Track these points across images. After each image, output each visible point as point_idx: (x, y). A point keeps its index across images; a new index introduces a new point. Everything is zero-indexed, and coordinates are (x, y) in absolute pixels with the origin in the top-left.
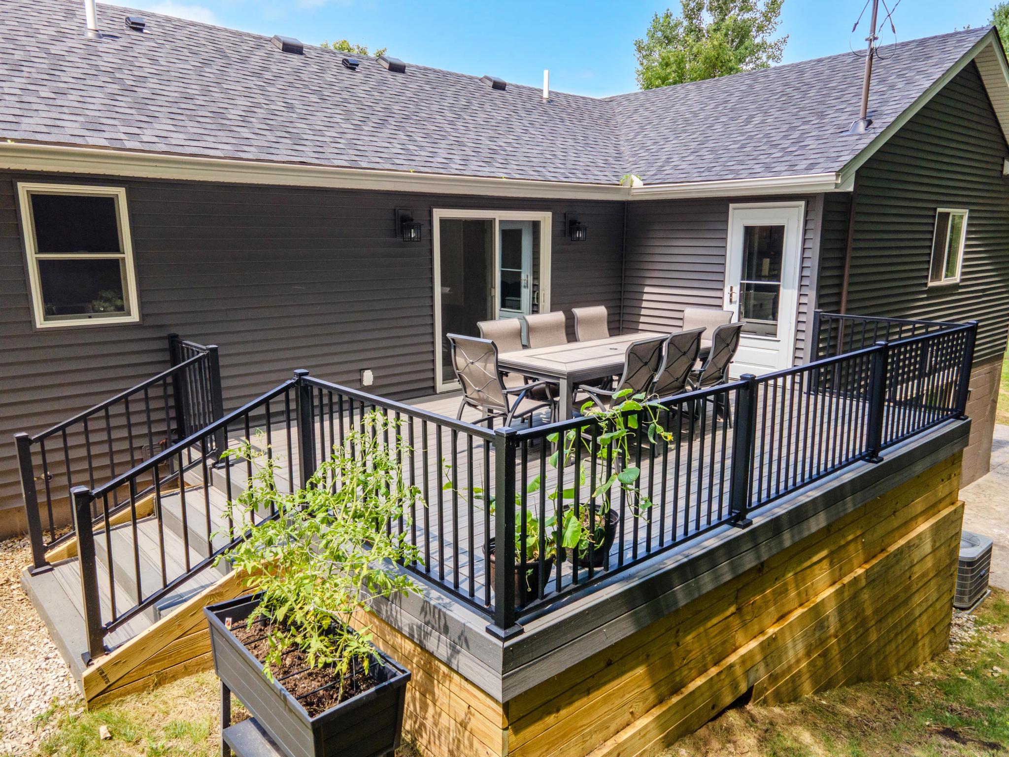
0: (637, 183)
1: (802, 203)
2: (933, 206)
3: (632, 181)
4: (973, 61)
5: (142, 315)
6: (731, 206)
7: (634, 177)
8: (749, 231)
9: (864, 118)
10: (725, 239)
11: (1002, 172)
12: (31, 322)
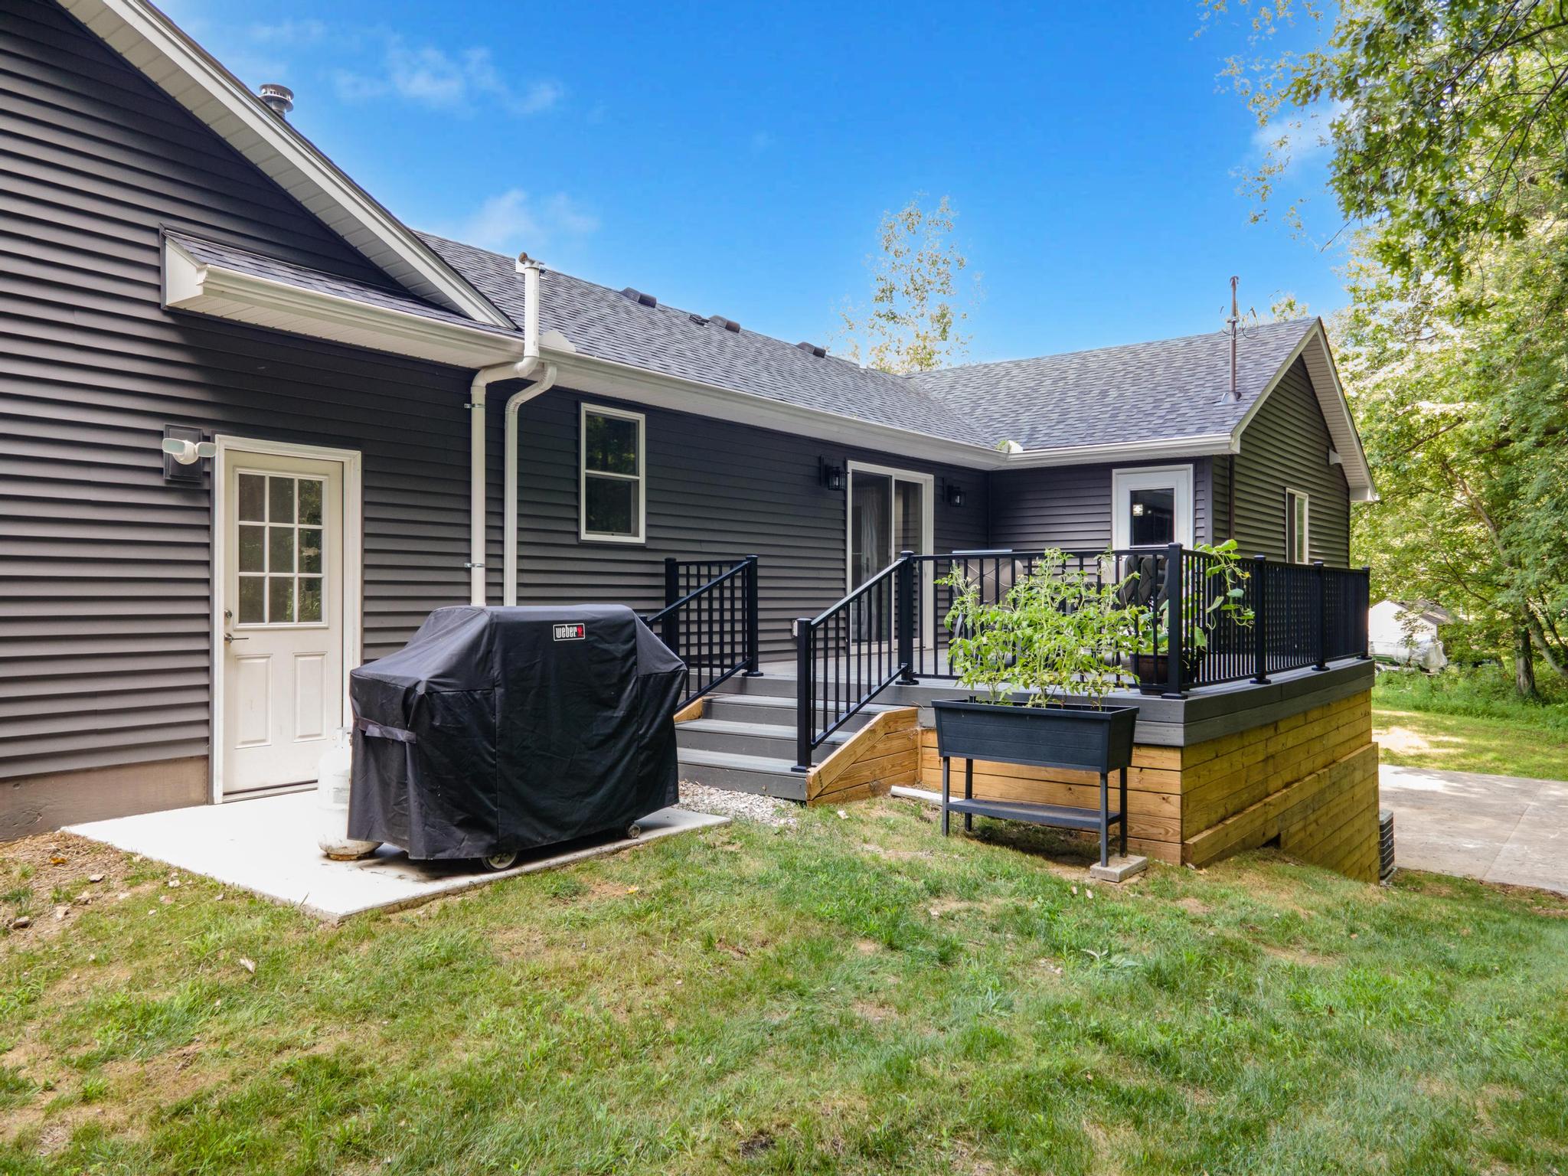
0: (1016, 448)
1: (1191, 466)
2: (1283, 484)
3: (1009, 448)
4: (1300, 356)
5: (648, 538)
6: (1115, 471)
7: (1012, 443)
8: (1136, 497)
9: (1234, 391)
10: (1110, 505)
11: (1328, 461)
12: (577, 534)
